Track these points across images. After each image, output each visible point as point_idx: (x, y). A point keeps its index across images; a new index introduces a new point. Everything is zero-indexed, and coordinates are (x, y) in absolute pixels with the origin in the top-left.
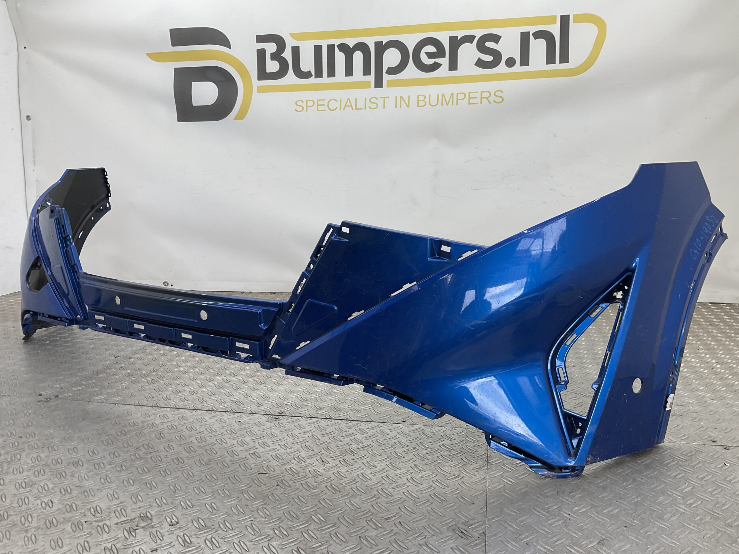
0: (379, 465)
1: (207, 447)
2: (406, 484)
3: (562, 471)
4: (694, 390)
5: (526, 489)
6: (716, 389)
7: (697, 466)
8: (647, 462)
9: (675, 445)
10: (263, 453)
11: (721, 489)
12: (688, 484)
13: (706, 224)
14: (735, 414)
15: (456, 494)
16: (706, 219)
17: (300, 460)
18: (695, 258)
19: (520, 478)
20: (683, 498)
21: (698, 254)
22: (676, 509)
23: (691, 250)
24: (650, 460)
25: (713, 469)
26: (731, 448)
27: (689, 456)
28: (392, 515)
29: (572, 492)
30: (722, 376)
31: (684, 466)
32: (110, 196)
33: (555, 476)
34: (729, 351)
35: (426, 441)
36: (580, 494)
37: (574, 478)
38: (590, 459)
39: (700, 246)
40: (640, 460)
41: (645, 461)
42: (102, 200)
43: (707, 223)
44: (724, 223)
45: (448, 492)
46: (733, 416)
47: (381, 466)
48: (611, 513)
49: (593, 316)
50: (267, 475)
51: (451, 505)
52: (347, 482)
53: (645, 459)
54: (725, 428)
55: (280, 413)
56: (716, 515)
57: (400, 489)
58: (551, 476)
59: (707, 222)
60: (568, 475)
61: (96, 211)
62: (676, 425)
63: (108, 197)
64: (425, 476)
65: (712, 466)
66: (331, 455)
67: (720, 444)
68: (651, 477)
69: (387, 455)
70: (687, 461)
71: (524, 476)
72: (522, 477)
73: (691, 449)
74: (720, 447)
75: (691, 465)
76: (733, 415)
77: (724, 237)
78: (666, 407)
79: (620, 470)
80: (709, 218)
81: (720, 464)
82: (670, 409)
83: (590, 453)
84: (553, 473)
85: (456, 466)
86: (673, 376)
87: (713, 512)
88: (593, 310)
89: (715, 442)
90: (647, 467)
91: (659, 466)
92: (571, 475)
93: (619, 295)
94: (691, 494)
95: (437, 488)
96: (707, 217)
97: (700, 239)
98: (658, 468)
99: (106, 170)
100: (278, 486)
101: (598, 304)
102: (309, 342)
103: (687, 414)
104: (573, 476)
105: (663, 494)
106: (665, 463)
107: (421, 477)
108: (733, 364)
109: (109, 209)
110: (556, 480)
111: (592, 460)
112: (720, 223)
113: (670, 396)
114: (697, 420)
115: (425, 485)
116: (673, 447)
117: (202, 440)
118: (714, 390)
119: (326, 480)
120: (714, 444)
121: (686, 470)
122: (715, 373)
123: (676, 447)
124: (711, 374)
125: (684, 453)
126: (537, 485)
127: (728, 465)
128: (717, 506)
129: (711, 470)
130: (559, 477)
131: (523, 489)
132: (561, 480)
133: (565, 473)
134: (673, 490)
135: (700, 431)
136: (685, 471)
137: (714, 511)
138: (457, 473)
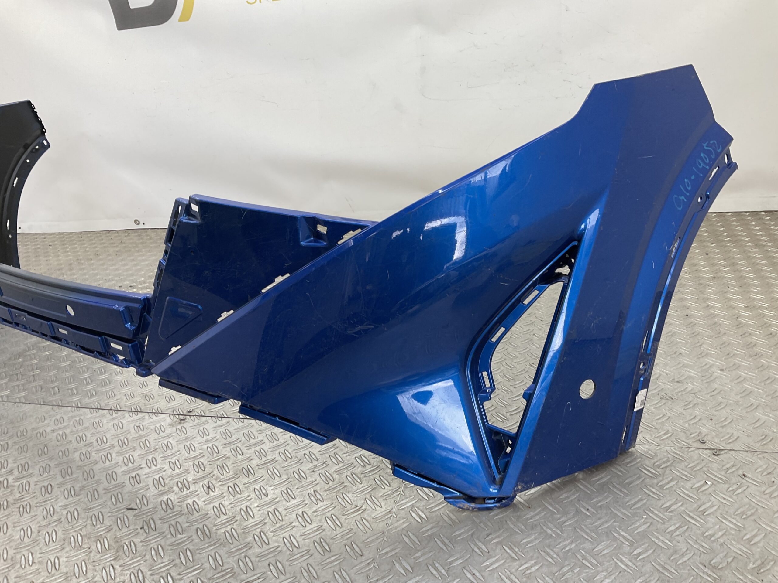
0: (272, 492)
1: (86, 468)
2: (292, 523)
3: (485, 501)
4: (703, 354)
5: (435, 530)
6: (732, 352)
7: (667, 486)
8: (604, 480)
9: (649, 450)
10: (145, 476)
11: (687, 527)
12: (646, 518)
13: (702, 155)
14: (743, 395)
15: (346, 540)
16: (703, 146)
17: (184, 485)
18: (680, 209)
19: (433, 510)
20: (632, 544)
21: (686, 200)
22: (616, 563)
23: (675, 196)
24: (609, 477)
25: (687, 490)
26: (723, 452)
27: (662, 468)
28: (255, 577)
29: (491, 534)
30: (745, 329)
31: (650, 486)
32: (45, 132)
33: (475, 508)
34: (767, 287)
35: (342, 450)
36: (498, 537)
37: (500, 510)
38: (520, 487)
39: (689, 188)
40: (596, 476)
41: (602, 478)
42: (37, 137)
43: (704, 153)
44: (733, 148)
45: (338, 536)
46: (741, 397)
47: (274, 493)
48: (529, 572)
49: (526, 302)
50: (136, 511)
51: (333, 558)
52: (224, 521)
53: (603, 475)
54: (723, 419)
55: (189, 412)
56: (666, 574)
57: (282, 532)
58: (471, 509)
59: (705, 151)
60: (493, 507)
61: (32, 152)
62: (662, 415)
63: (43, 133)
64: (320, 509)
65: (688, 485)
66: (222, 477)
67: (708, 445)
68: (601, 506)
69: (287, 474)
70: (656, 476)
71: (440, 507)
72: (437, 508)
73: (669, 456)
74: (708, 451)
75: (660, 484)
76: (741, 395)
77: (732, 167)
78: (634, 407)
79: (565, 495)
80: (707, 146)
81: (698, 482)
82: (642, 407)
83: (520, 480)
84: (473, 505)
85: (362, 492)
86: (646, 367)
87: (664, 568)
88: (525, 295)
89: (704, 443)
90: (603, 488)
91: (618, 486)
92: (496, 506)
93: (565, 270)
94: (644, 535)
95: (328, 528)
96: (705, 145)
97: (689, 179)
98: (615, 490)
99: (32, 103)
100: (143, 530)
101: (534, 285)
102: (179, 347)
103: (681, 395)
104: (499, 508)
105: (607, 536)
106: (626, 481)
107: (315, 512)
108: (767, 309)
109: (48, 146)
110: (476, 513)
111: (524, 487)
112: (727, 148)
113: (640, 393)
114: (691, 406)
115: (315, 525)
116: (647, 452)
117: (86, 456)
118: (728, 354)
119: (201, 519)
120: (703, 446)
121: (651, 494)
122: (739, 325)
123: (650, 452)
124: (733, 326)
125: (657, 464)
126: (450, 522)
127: (709, 483)
128: (671, 558)
129: (684, 493)
130: (480, 509)
131: (432, 528)
132: (485, 513)
133: (490, 504)
134: (623, 530)
135: (689, 425)
136: (649, 495)
137: (667, 566)
138: (359, 504)
